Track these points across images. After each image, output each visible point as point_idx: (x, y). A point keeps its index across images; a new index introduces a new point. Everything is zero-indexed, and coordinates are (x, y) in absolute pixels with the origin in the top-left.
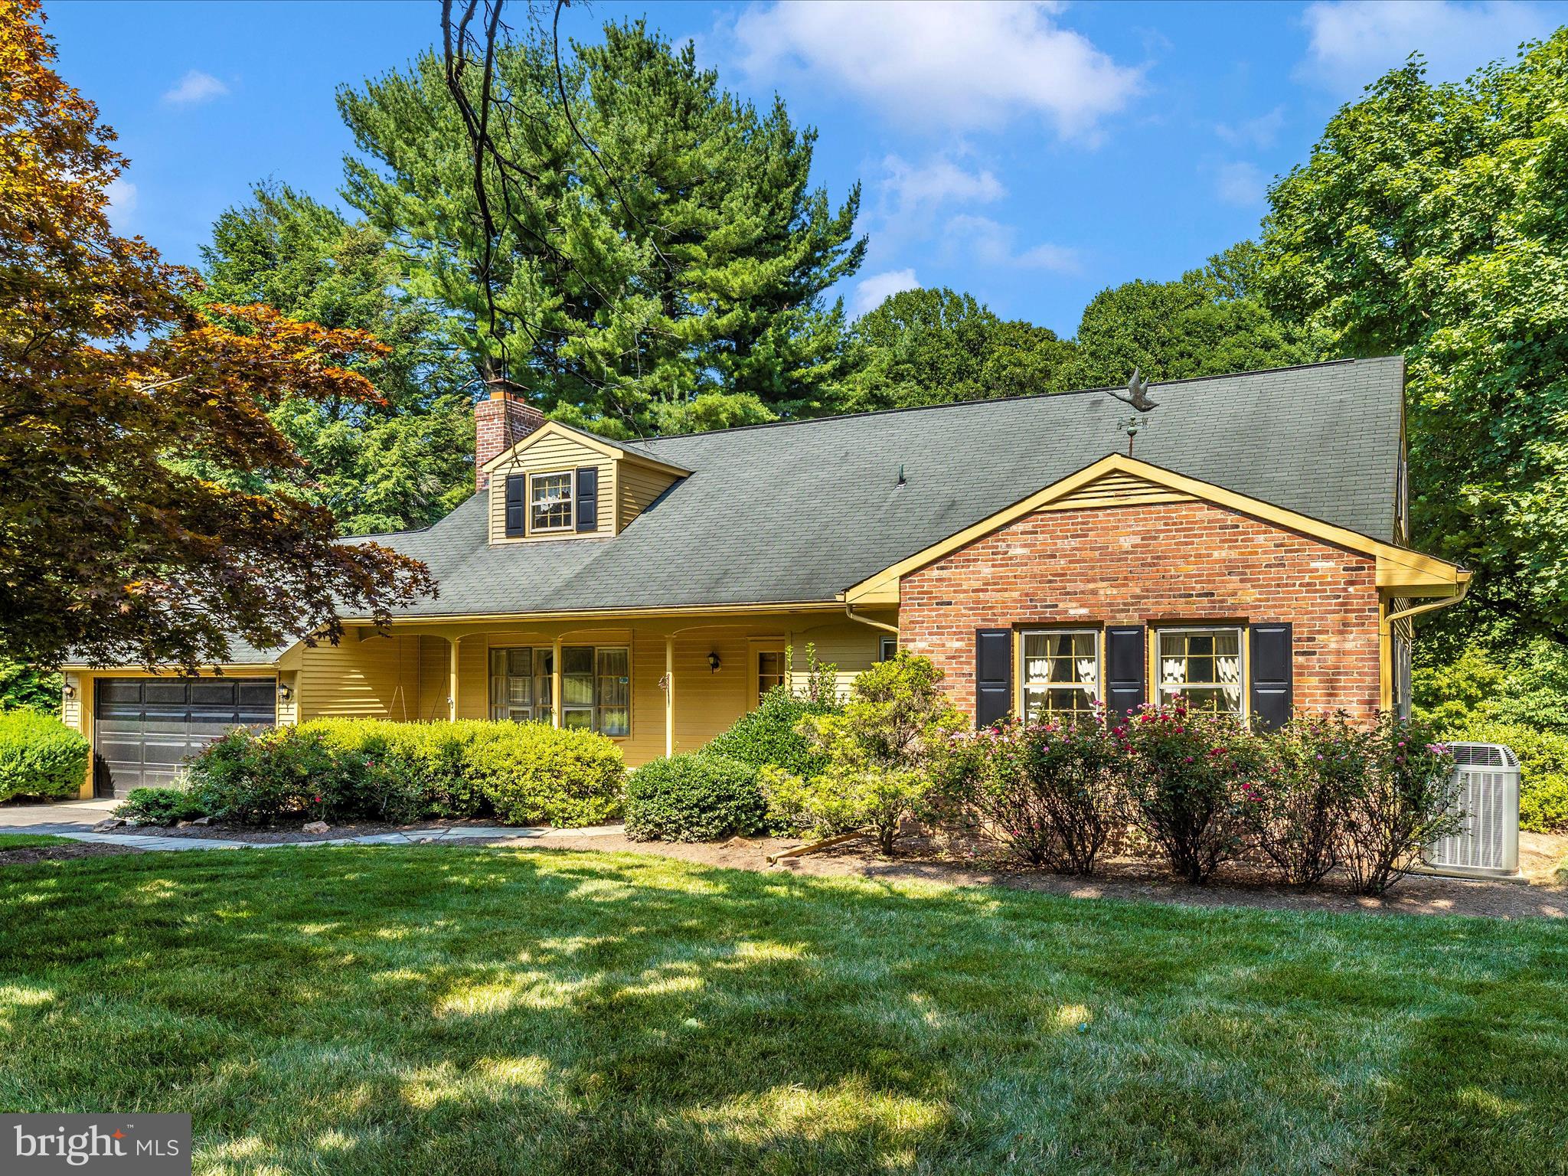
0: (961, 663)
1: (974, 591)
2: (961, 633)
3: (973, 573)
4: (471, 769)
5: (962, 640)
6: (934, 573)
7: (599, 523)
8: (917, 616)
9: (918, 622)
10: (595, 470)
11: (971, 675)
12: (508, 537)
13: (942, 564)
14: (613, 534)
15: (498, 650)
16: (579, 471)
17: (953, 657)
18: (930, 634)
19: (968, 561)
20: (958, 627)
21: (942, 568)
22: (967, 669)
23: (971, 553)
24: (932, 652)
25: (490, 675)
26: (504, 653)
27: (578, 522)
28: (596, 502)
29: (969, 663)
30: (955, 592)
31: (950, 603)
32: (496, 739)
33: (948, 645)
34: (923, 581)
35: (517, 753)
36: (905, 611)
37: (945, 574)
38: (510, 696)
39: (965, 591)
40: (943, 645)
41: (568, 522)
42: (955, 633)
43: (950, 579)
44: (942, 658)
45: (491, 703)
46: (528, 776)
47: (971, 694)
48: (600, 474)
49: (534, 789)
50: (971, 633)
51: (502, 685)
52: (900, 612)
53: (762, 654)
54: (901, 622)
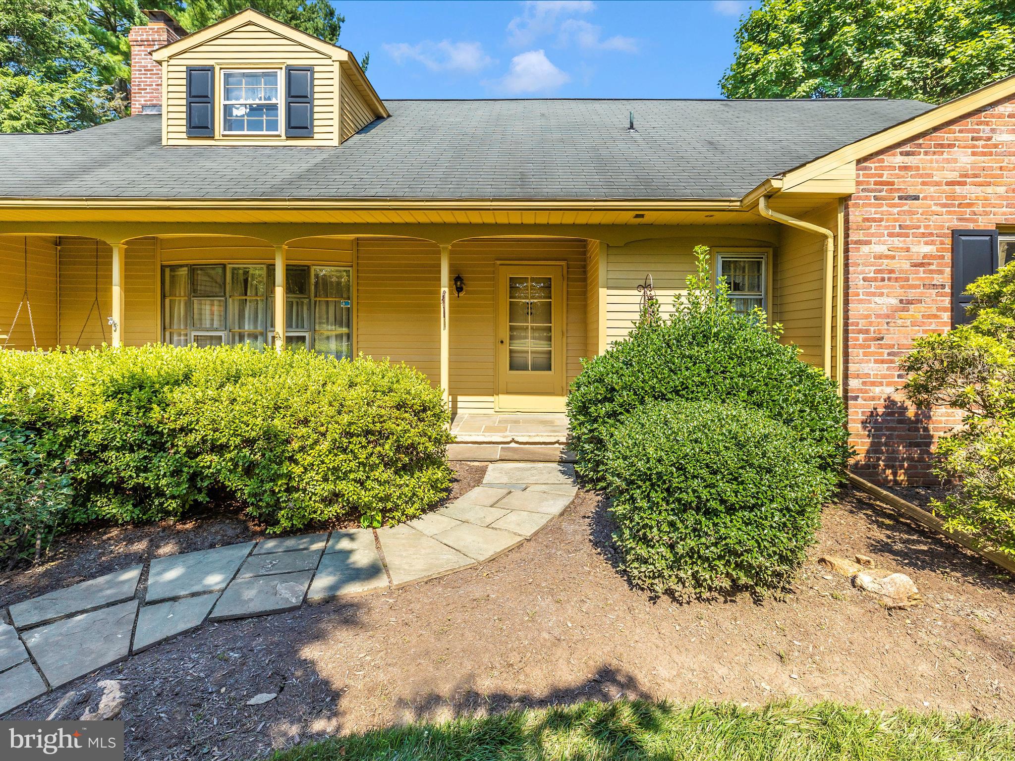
0: (932, 272)
1: (948, 184)
2: (931, 234)
3: (948, 161)
4: (191, 438)
5: (932, 243)
6: (897, 159)
7: (316, 129)
8: (872, 212)
9: (874, 220)
10: (310, 69)
11: (943, 286)
12: (189, 138)
13: (907, 148)
14: (335, 143)
15: (173, 268)
16: (290, 69)
17: (922, 265)
18: (891, 235)
19: (942, 146)
20: (926, 227)
21: (907, 154)
22: (938, 279)
23: (945, 136)
24: (893, 257)
25: (163, 297)
26: (184, 272)
27: (289, 126)
28: (312, 106)
29: (941, 272)
30: (923, 184)
31: (917, 198)
32: (236, 378)
33: (914, 249)
34: (882, 168)
35: (296, 402)
36: (856, 205)
37: (910, 160)
38: (191, 320)
39: (938, 184)
40: (908, 249)
41: (273, 125)
42: (923, 235)
43: (918, 168)
44: (906, 265)
45: (164, 329)
46: (325, 445)
47: (944, 310)
48: (316, 75)
49: (336, 469)
50: (944, 235)
51: (180, 309)
52: (847, 207)
53: (511, 278)
54: (847, 221)
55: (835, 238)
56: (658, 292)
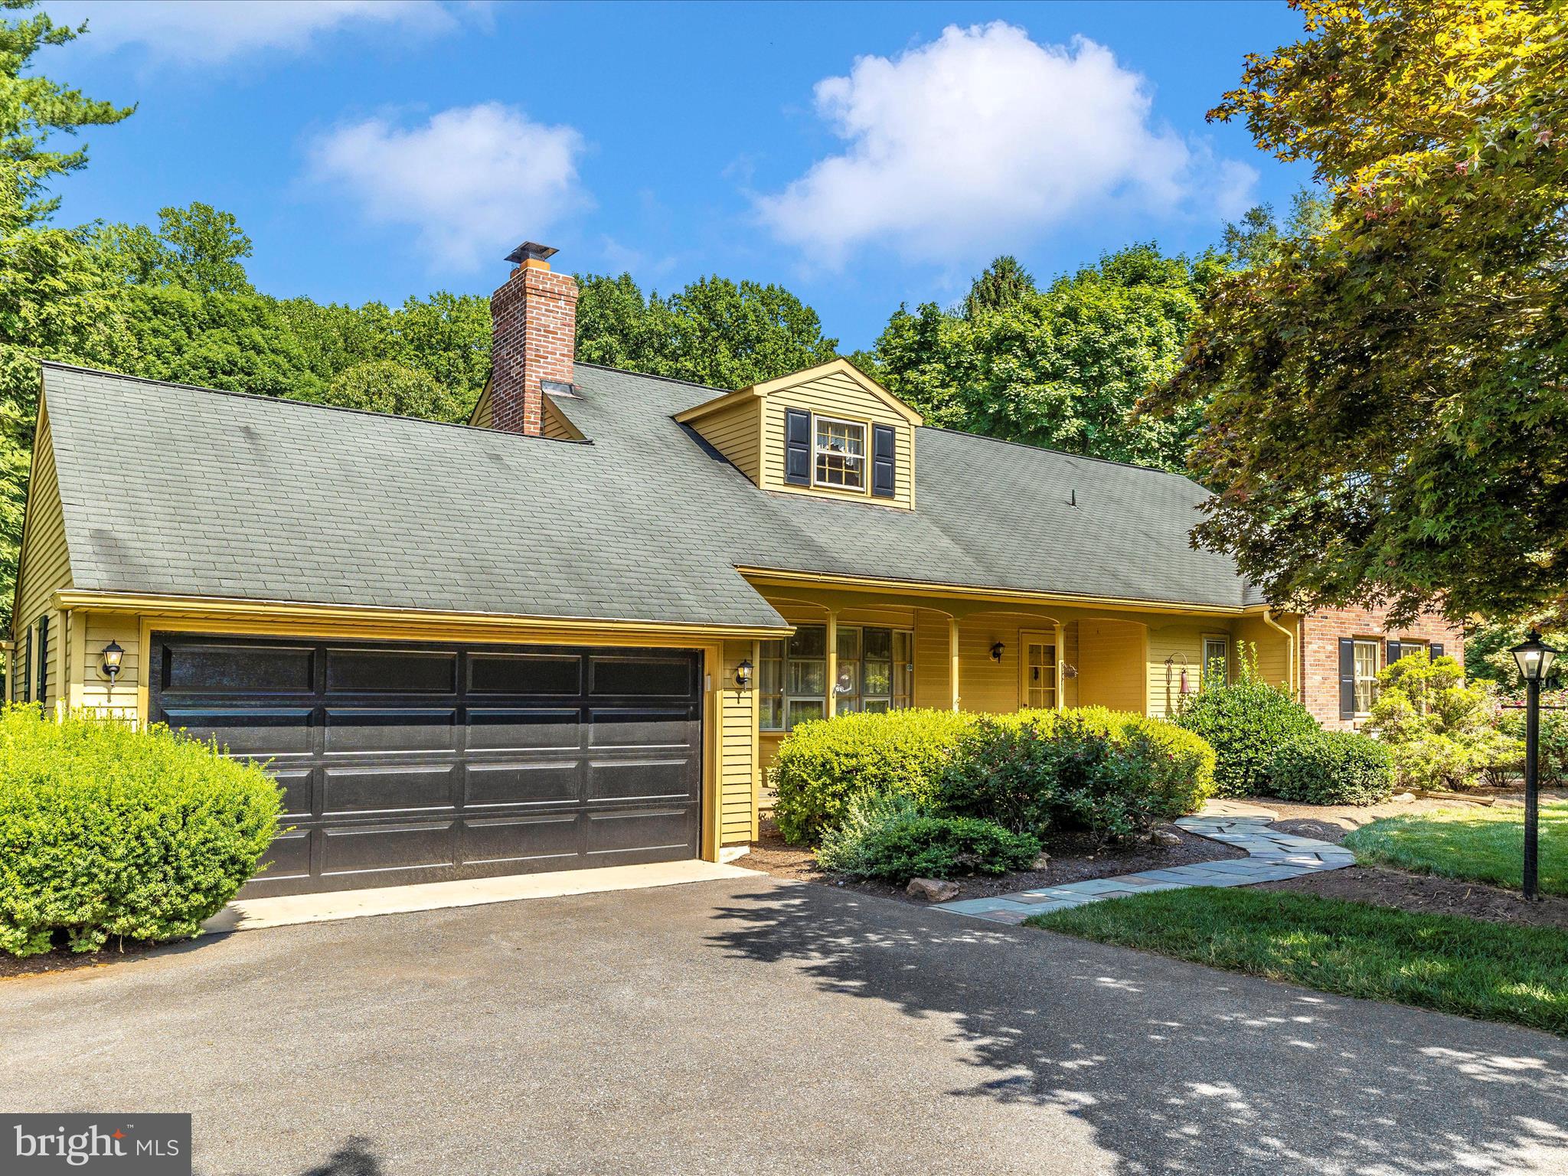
0: (1332, 661)
1: (1337, 610)
2: (1332, 639)
5: (1332, 644)
7: (897, 491)
10: (891, 429)
12: (785, 485)
14: (913, 506)
16: (875, 427)
17: (1329, 657)
18: (1318, 639)
20: (1330, 635)
22: (1335, 666)
24: (1319, 652)
27: (875, 484)
28: (894, 467)
29: (1335, 661)
30: (1329, 610)
31: (1327, 617)
33: (1326, 648)
36: (1307, 621)
39: (1333, 610)
41: (860, 481)
42: (1329, 639)
44: (1324, 657)
48: (897, 436)
50: (1336, 640)
52: (1302, 621)
53: (1032, 646)
54: (1302, 629)
55: (1295, 638)
56: (1190, 666)
